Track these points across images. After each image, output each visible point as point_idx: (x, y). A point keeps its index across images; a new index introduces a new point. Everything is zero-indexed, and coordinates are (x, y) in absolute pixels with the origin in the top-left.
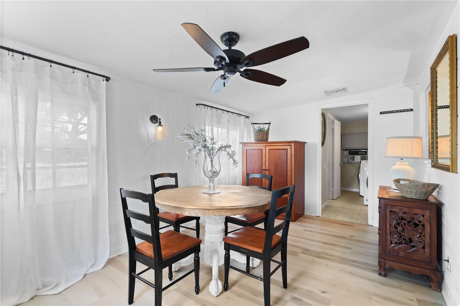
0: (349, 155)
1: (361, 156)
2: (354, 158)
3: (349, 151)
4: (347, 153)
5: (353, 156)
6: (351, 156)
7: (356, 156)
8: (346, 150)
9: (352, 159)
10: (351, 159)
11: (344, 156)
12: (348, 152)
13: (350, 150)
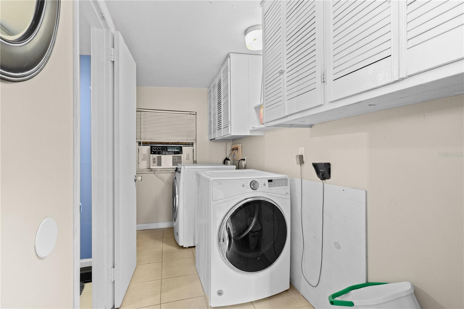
0: (151, 153)
1: (173, 156)
2: (160, 159)
3: (151, 147)
4: (146, 149)
5: (158, 157)
6: (155, 156)
7: (163, 157)
8: (145, 144)
9: (156, 161)
10: (154, 162)
11: (141, 157)
12: (148, 147)
13: (152, 143)
